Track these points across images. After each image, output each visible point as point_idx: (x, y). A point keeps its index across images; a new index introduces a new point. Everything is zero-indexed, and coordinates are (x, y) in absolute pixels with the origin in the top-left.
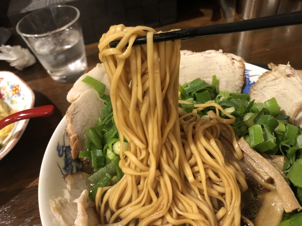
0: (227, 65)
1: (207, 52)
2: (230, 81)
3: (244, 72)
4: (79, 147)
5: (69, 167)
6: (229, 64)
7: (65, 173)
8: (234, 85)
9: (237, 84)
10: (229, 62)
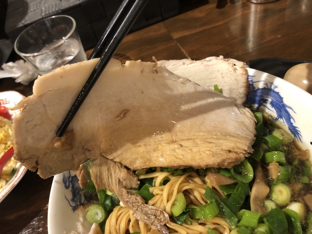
0: (229, 73)
1: (207, 59)
2: (234, 89)
3: (248, 78)
4: (86, 177)
5: (77, 197)
6: (231, 71)
7: (73, 205)
8: (238, 93)
9: (241, 92)
10: (231, 69)
